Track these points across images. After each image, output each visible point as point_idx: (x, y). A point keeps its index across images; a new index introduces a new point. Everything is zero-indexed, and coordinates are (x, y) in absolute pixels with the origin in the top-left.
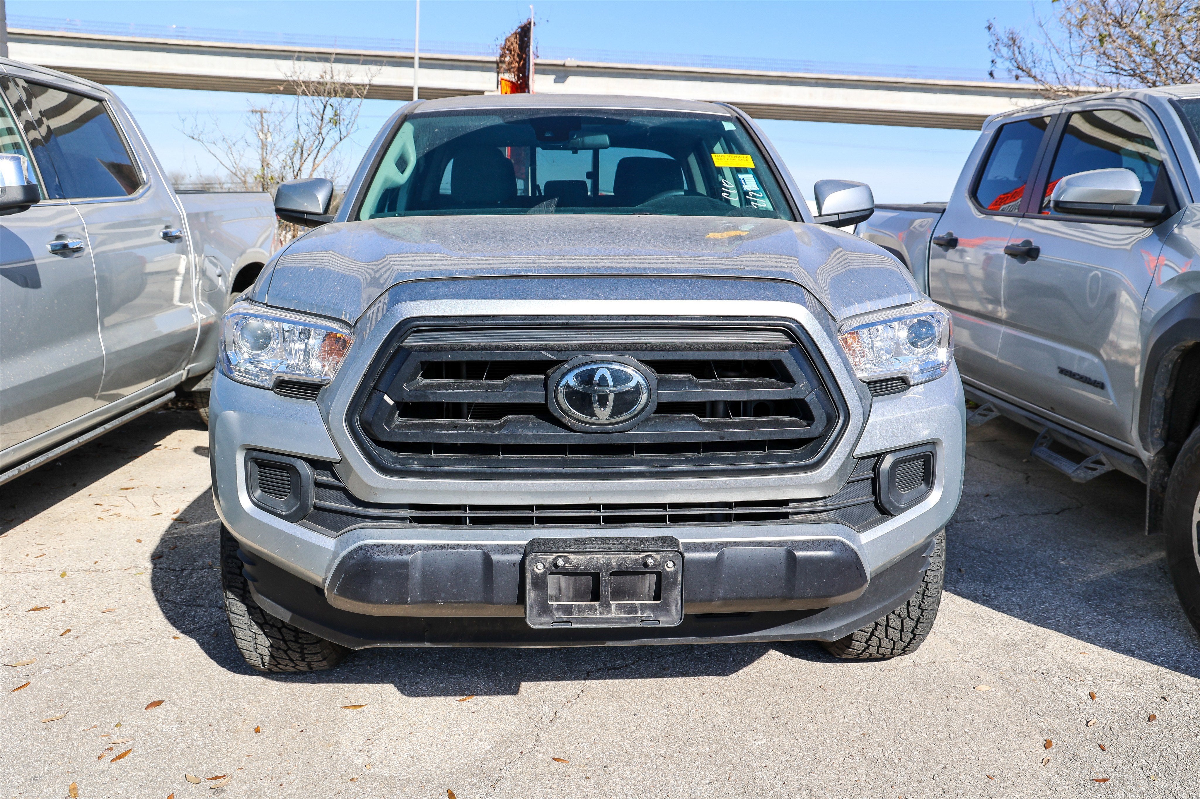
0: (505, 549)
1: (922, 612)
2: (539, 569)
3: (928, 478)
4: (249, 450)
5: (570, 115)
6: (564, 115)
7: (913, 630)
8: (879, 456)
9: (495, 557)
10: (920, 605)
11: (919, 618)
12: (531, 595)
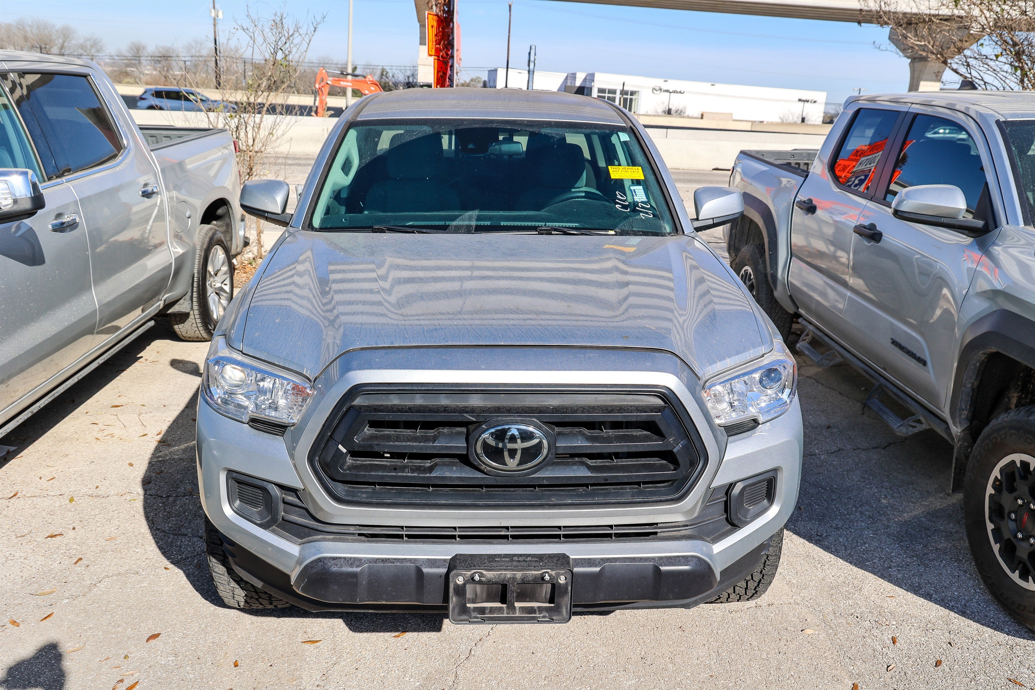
0: (433, 563)
1: (763, 576)
2: (460, 581)
3: (770, 495)
4: (230, 472)
5: (489, 126)
6: (484, 126)
7: (756, 588)
8: (731, 486)
9: (425, 570)
10: (762, 571)
11: (760, 580)
12: (453, 600)
